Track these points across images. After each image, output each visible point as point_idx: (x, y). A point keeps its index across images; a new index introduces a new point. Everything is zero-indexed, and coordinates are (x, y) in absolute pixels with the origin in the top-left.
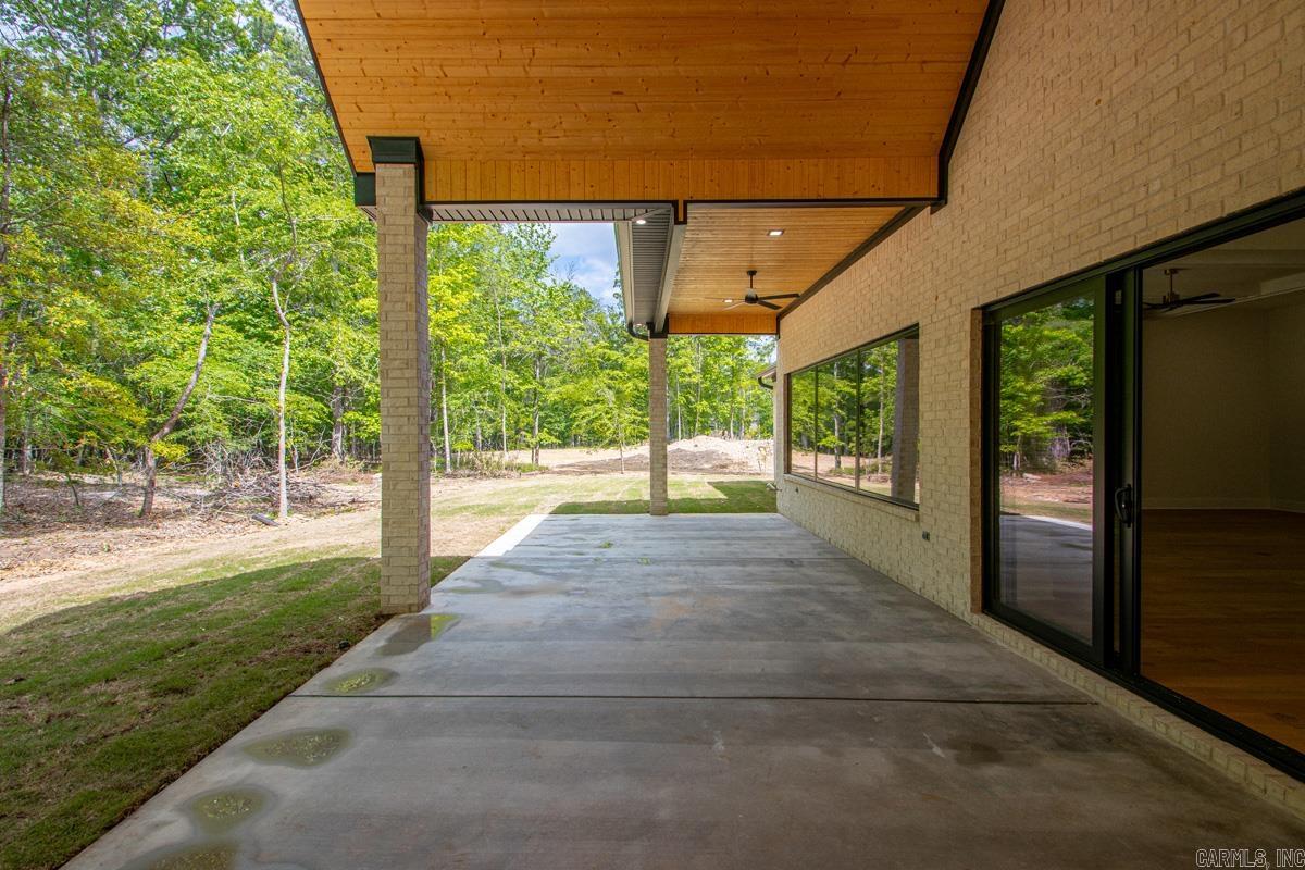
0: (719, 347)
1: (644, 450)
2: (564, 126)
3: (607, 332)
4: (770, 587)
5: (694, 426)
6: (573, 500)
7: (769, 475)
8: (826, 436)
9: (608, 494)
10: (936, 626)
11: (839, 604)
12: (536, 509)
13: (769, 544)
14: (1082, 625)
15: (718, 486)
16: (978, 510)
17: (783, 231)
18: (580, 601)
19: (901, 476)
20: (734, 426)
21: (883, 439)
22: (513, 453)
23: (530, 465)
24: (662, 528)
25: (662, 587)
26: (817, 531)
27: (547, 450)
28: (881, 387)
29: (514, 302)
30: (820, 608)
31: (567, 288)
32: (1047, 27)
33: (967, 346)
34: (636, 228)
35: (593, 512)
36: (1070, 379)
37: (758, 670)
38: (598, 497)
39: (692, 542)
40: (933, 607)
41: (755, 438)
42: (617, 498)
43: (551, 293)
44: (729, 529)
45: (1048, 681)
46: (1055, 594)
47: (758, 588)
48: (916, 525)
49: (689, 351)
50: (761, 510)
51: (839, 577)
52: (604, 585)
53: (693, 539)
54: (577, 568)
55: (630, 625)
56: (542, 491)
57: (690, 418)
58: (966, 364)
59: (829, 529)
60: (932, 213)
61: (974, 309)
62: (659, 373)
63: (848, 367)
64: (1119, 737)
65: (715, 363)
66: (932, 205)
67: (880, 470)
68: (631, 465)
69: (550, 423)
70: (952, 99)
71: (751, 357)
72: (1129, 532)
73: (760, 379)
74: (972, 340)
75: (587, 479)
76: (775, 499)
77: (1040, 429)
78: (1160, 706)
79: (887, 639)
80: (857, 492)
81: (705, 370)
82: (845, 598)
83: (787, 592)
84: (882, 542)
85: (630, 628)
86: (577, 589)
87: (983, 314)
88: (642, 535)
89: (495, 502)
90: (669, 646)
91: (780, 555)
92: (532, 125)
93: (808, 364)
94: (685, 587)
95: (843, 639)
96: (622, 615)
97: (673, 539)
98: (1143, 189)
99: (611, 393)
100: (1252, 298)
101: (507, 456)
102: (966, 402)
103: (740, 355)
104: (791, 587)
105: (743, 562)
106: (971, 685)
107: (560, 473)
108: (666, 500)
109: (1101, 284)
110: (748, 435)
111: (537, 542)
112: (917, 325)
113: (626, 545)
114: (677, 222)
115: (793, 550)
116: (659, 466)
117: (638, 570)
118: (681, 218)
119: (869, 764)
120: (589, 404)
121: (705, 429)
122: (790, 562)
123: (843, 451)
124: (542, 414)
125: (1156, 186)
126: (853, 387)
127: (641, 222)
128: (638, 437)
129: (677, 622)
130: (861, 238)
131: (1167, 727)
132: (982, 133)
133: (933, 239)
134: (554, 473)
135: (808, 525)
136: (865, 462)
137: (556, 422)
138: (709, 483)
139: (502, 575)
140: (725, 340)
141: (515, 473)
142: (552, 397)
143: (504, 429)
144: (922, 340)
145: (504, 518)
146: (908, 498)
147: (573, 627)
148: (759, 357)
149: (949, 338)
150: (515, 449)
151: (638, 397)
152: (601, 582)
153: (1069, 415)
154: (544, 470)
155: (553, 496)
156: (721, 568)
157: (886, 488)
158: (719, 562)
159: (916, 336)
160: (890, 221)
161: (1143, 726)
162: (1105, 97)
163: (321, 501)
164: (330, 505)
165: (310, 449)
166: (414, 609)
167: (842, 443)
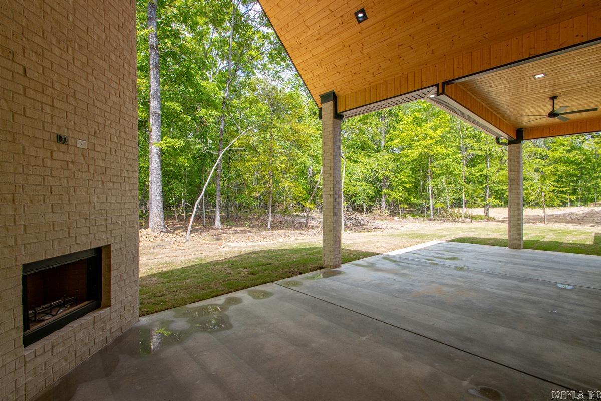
12: (444, 238)
17: (544, 73)
18: (397, 278)
22: (468, 209)
23: (482, 216)
24: (504, 255)
27: (493, 208)
35: (474, 243)
39: (510, 265)
53: (514, 263)
62: (515, 165)
86: (403, 273)
94: (460, 284)
97: (500, 261)
101: (464, 211)
107: (500, 221)
111: (419, 252)
113: (462, 260)
116: (515, 219)
117: (449, 272)
118: (440, 92)
127: (432, 96)
134: (496, 221)
139: (381, 262)
141: (467, 220)
143: (464, 197)
145: (420, 240)
150: (470, 207)
152: (420, 273)
154: (491, 219)
156: (503, 280)
158: (507, 277)
163: (364, 226)
164: (366, 228)
165: (371, 206)
166: (332, 267)
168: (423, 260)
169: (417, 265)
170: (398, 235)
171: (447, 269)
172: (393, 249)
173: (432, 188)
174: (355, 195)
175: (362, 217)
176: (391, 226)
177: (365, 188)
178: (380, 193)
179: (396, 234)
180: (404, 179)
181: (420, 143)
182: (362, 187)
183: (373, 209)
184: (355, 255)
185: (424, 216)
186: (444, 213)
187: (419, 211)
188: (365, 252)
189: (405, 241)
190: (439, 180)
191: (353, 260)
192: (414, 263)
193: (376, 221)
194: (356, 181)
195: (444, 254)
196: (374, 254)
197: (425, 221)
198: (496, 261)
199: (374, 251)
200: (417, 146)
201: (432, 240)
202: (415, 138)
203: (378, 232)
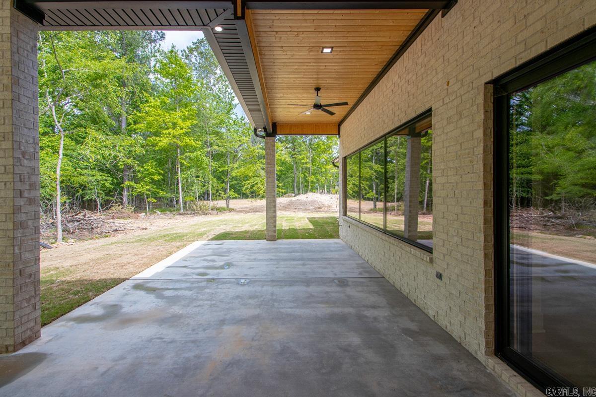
1: (262, 203)
5: (308, 188)
8: (369, 193)
12: (204, 236)
15: (312, 220)
17: (332, 49)
20: (327, 188)
21: (397, 194)
22: (215, 202)
23: (225, 208)
26: (360, 254)
27: (234, 200)
33: (480, 117)
35: (235, 239)
39: (282, 263)
48: (431, 265)
50: (331, 237)
51: (372, 299)
53: (284, 260)
56: (219, 224)
57: (306, 184)
60: (443, 16)
61: (486, 83)
62: (270, 157)
65: (318, 157)
66: (443, 9)
67: (396, 210)
73: (333, 163)
74: (486, 111)
76: (339, 229)
80: (385, 233)
81: (313, 160)
84: (403, 271)
87: (494, 88)
91: (334, 275)
93: (355, 150)
101: (211, 204)
108: (275, 231)
110: (333, 192)
112: (431, 109)
115: (343, 270)
118: (239, 14)
120: (252, 177)
121: (313, 189)
123: (377, 199)
126: (382, 168)
127: (219, 29)
134: (236, 211)
135: (355, 249)
136: (389, 204)
138: (308, 218)
141: (215, 212)
143: (210, 190)
144: (434, 121)
149: (461, 114)
150: (216, 199)
154: (232, 210)
159: (429, 120)
163: (99, 230)
164: (102, 232)
165: (108, 201)
166: (11, 349)
167: (377, 196)
168: (195, 277)
169: (190, 289)
170: (150, 240)
171: (228, 285)
172: (148, 265)
173: (182, 181)
174: (83, 187)
175: (95, 217)
176: (138, 226)
177: (99, 178)
178: (121, 186)
179: (147, 237)
180: (151, 170)
181: (169, 131)
182: (95, 178)
183: (112, 206)
184: (79, 292)
185: (174, 211)
186: (194, 207)
187: (168, 205)
188: (100, 281)
189: (161, 248)
190: (189, 172)
191: (72, 309)
192: (184, 285)
193: (115, 221)
194: (86, 169)
195: (214, 261)
196: (116, 282)
197: (176, 216)
198: (267, 260)
199: (116, 276)
200: (166, 134)
201: (194, 241)
202: (163, 125)
203: (120, 236)
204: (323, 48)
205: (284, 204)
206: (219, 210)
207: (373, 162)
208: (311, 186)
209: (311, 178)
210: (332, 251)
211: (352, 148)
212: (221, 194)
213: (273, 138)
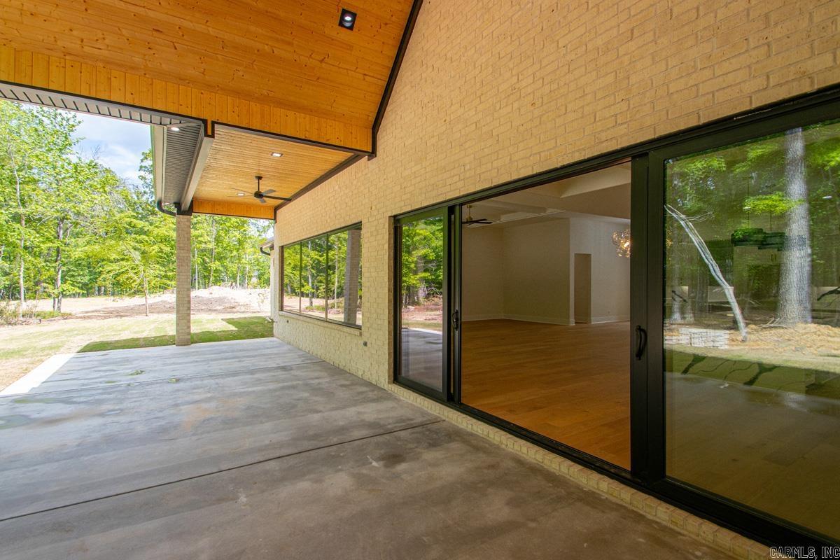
0: (228, 224)
1: (170, 297)
2: (107, 41)
3: (132, 205)
4: (272, 386)
5: (209, 279)
6: (102, 339)
7: (266, 312)
8: (303, 286)
9: (135, 333)
10: (371, 395)
11: (316, 390)
12: (62, 350)
13: (270, 358)
14: (438, 383)
15: (230, 321)
16: (392, 327)
17: (282, 154)
18: (115, 419)
19: (349, 309)
20: (239, 279)
21: (338, 288)
22: (31, 303)
23: (51, 313)
24: (187, 355)
25: (188, 398)
26: (301, 347)
27: (69, 299)
28: (337, 257)
29: (35, 171)
30: (306, 395)
31: (91, 165)
32: (424, 75)
33: (387, 237)
34: (170, 132)
35: (123, 347)
36: (426, 256)
37: (267, 442)
38: (126, 336)
39: (211, 363)
40: (368, 384)
41: (255, 287)
42: (144, 335)
43: (76, 168)
44: (240, 351)
45: (423, 414)
46: (426, 368)
47: (265, 388)
48: (360, 338)
49: (205, 225)
50: (262, 336)
51: (316, 374)
52: (138, 404)
53: (212, 360)
54: (109, 394)
55: (164, 430)
56: (67, 334)
57: (206, 273)
58: (386, 246)
59: (309, 345)
60: (369, 160)
61: (390, 217)
62: (184, 241)
63: (317, 243)
64: (455, 435)
65: (226, 235)
66: (369, 156)
67: (336, 307)
68: (155, 309)
69: (73, 276)
70: (379, 99)
71: (252, 233)
72: (457, 333)
73: (261, 249)
74: (389, 234)
75: (113, 321)
76: (273, 328)
77: (414, 282)
78: (469, 416)
79: (344, 407)
80: (326, 321)
81: (218, 240)
82: (321, 386)
83: (283, 388)
84: (341, 350)
85: (164, 432)
86: (109, 411)
87: (394, 220)
88: (168, 361)
89: (14, 346)
90: (199, 439)
91: (278, 364)
92: (75, 33)
93: (296, 240)
94: (209, 395)
95: (320, 411)
96: (156, 424)
97: (197, 361)
98: (463, 167)
99: (137, 253)
100: (498, 222)
101: (25, 305)
102: (386, 267)
103: (245, 231)
104: (286, 384)
105: (252, 372)
106: (389, 424)
107: (84, 318)
108: (189, 333)
109: (446, 210)
110: (250, 286)
111: (64, 377)
112: (361, 222)
113: (155, 371)
114: (206, 135)
115: (286, 360)
116: (184, 309)
117: (169, 388)
118: (210, 133)
119: (339, 482)
120: (117, 261)
121: (217, 281)
122: (284, 368)
123: (313, 295)
124: (64, 268)
125: (467, 167)
127: (175, 129)
128: (160, 287)
129: (204, 421)
130: (329, 167)
131: (472, 425)
132: (394, 122)
133: (369, 175)
134: (77, 318)
135: (295, 344)
136: (330, 302)
137: (79, 275)
138: (222, 319)
139: (29, 409)
140: (233, 219)
142: (77, 254)
143: (21, 281)
144: (362, 232)
145: (26, 360)
146: (353, 322)
147: (111, 441)
148: (258, 233)
149: (377, 231)
150: (35, 298)
151: (161, 257)
152: (135, 401)
153: (427, 274)
154: (66, 316)
155: (81, 337)
156: (235, 378)
157: (341, 317)
158: (235, 374)
159: (360, 229)
160: (346, 160)
161: (462, 427)
162: (448, 120)
167: (313, 291)
168: (102, 385)
195: (112, 370)
201: (50, 355)
204: (273, 153)
205: (169, 303)
206: (41, 316)
207: (309, 246)
208: (215, 277)
209: (215, 265)
210: (268, 348)
211: (293, 237)
212: (48, 288)
213: (189, 217)
